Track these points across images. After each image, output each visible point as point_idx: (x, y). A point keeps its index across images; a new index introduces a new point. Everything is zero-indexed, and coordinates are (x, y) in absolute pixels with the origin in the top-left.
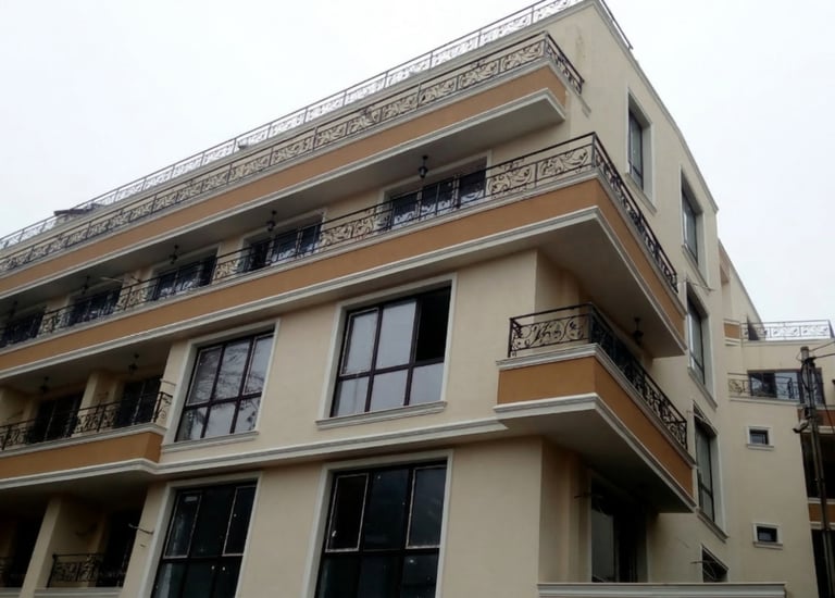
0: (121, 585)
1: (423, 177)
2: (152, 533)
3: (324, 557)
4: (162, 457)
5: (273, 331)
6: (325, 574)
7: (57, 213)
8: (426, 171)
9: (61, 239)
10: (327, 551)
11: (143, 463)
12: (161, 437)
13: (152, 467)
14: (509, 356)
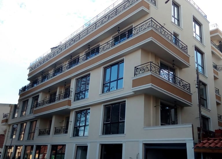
0: (67, 133)
1: (119, 32)
2: (72, 122)
3: (104, 124)
4: (72, 105)
5: (90, 74)
6: (105, 128)
7: (51, 49)
8: (119, 31)
9: (49, 57)
10: (105, 123)
11: (67, 107)
12: (71, 101)
13: (70, 107)
14: (135, 76)
